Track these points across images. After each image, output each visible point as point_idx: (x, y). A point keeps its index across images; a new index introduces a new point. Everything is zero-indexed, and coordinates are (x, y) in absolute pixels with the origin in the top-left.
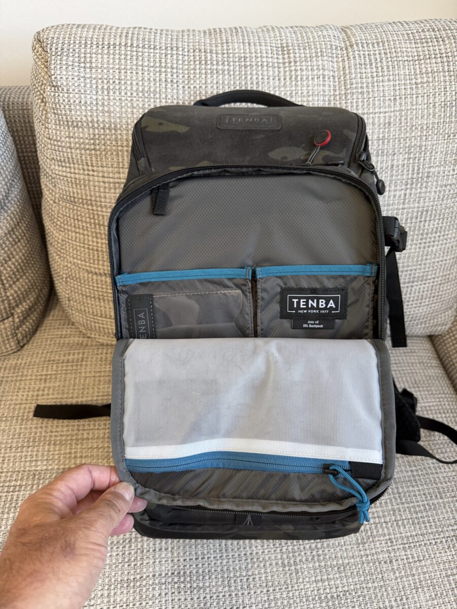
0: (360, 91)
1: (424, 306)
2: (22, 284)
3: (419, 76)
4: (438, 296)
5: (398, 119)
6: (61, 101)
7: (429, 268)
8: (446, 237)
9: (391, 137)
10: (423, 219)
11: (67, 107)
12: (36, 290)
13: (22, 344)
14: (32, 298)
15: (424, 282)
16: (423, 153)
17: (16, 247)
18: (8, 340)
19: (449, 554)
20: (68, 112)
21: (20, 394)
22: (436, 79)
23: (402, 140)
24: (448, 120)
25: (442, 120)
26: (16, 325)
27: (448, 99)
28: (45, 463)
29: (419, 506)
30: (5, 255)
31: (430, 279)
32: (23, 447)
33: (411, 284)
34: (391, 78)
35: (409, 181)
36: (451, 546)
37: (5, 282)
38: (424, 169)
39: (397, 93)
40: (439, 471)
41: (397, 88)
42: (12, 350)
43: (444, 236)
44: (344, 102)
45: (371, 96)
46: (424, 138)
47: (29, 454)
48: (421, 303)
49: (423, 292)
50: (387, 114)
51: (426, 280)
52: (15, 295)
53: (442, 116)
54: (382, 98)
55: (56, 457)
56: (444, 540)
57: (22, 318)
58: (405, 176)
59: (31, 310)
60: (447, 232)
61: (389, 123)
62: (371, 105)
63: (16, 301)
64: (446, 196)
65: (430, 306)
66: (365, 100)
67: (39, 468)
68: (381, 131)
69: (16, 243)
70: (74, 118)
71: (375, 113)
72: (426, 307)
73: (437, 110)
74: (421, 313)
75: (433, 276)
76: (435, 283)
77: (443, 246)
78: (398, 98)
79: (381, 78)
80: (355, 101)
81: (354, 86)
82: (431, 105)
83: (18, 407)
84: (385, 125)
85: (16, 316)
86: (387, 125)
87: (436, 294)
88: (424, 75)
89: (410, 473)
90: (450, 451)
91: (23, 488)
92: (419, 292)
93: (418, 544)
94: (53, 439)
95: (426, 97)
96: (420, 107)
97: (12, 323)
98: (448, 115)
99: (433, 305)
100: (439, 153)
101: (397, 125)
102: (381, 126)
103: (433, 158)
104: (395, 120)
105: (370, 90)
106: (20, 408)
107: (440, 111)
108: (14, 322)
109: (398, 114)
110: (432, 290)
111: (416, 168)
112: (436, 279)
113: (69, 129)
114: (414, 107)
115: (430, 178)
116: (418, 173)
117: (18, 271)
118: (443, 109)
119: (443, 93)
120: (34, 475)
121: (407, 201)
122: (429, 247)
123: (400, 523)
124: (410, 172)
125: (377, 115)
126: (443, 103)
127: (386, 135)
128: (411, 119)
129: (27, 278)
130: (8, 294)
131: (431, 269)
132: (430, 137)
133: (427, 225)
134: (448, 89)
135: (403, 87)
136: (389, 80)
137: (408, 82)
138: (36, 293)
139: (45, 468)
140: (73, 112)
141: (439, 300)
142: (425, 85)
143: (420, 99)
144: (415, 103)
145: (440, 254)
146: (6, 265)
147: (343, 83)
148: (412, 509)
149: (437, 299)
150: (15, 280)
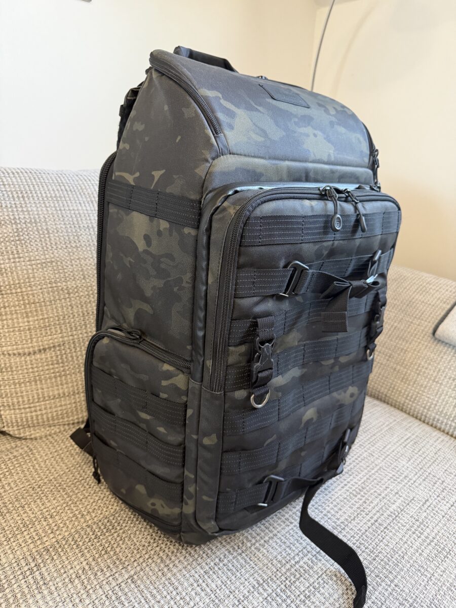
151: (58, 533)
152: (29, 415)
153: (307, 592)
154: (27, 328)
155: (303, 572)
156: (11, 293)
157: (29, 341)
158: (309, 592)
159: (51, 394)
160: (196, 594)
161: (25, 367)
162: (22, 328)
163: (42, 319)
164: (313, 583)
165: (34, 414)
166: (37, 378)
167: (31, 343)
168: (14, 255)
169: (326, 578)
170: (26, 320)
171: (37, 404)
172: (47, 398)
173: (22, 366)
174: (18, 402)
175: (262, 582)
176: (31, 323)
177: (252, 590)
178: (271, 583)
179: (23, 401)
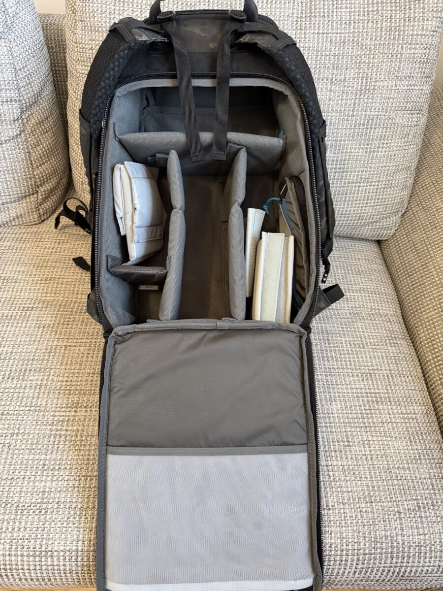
0: (322, 14)
1: (370, 206)
2: (47, 168)
3: (371, 6)
4: (382, 199)
5: (351, 39)
6: (87, 10)
7: (374, 171)
8: (389, 145)
9: (345, 54)
10: (369, 126)
11: (91, 14)
12: (57, 177)
13: (42, 219)
14: (54, 181)
15: (369, 184)
16: (370, 69)
17: (44, 136)
18: (32, 212)
19: (362, 383)
20: (92, 19)
21: (38, 250)
22: (385, 8)
23: (354, 57)
24: (392, 42)
25: (387, 42)
26: (39, 201)
27: (393, 25)
28: (53, 295)
29: (344, 350)
30: (35, 141)
31: (375, 182)
32: (37, 283)
33: (358, 184)
34: (348, 6)
35: (358, 92)
36: (365, 379)
37: (33, 162)
38: (371, 83)
39: (352, 18)
40: (365, 330)
41: (353, 14)
42: (34, 221)
43: (387, 143)
44: (308, 23)
45: (330, 19)
46: (372, 56)
47: (42, 288)
48: (367, 203)
49: (369, 193)
50: (343, 35)
51: (372, 182)
52: (40, 175)
53: (387, 39)
54: (339, 22)
55: (62, 292)
56: (360, 375)
57: (44, 196)
58: (355, 88)
59: (52, 191)
60: (390, 141)
61: (344, 43)
62: (330, 27)
63: (40, 181)
64: (389, 108)
65: (375, 207)
66: (326, 22)
67: (48, 298)
68: (337, 48)
69: (44, 134)
70: (96, 24)
71: (333, 33)
72: (371, 208)
73: (383, 34)
74: (368, 213)
75: (378, 179)
76: (380, 186)
77: (387, 153)
78: (352, 22)
79: (340, 6)
80: (317, 22)
81: (318, 10)
82: (379, 30)
83: (35, 258)
84: (340, 44)
85: (40, 194)
86: (342, 44)
87: (381, 197)
88: (375, 5)
89: (340, 329)
90: (379, 320)
91: (34, 309)
92: (365, 193)
93: (337, 374)
94: (61, 280)
95: (375, 22)
96: (370, 30)
97: (36, 199)
98: (392, 38)
99: (378, 207)
100: (384, 70)
101: (351, 44)
102: (338, 44)
103: (379, 73)
104: (348, 40)
105: (331, 15)
106: (37, 259)
107: (386, 34)
108: (38, 198)
109: (351, 35)
110: (377, 193)
111: (364, 81)
112: (380, 183)
113: (91, 33)
114: (365, 30)
115: (376, 91)
116: (366, 86)
117: (44, 156)
118: (388, 33)
119: (389, 20)
120: (44, 302)
121: (356, 109)
122: (374, 152)
123: (326, 359)
124: (359, 84)
125: (334, 35)
126: (388, 28)
127: (341, 52)
128: (362, 40)
129: (51, 164)
130: (35, 173)
131: (376, 172)
132: (377, 56)
133: (372, 131)
134: (393, 17)
135: (357, 14)
136: (346, 8)
137: (362, 10)
138: (57, 179)
139: (53, 298)
140: (96, 19)
141: (383, 203)
142: (375, 13)
143: (370, 24)
144: (366, 27)
145: (384, 160)
146: (35, 149)
147: (309, 8)
148: (337, 351)
149: (381, 202)
150: (41, 163)
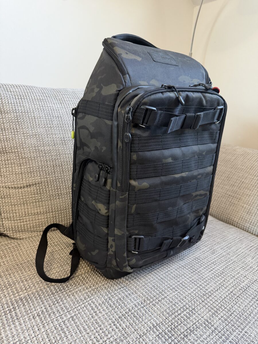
151: (29, 290)
152: (19, 224)
153: (185, 333)
154: (20, 172)
155: (183, 320)
156: (12, 152)
157: (21, 180)
158: (187, 333)
159: (33, 212)
160: (112, 330)
161: (18, 195)
162: (17, 173)
163: (29, 167)
164: (190, 327)
165: (22, 224)
166: (25, 202)
167: (22, 181)
168: (14, 130)
169: (198, 325)
170: (19, 168)
171: (24, 218)
172: (30, 215)
173: (16, 195)
174: (13, 216)
175: (156, 325)
176: (23, 170)
177: (149, 329)
178: (162, 326)
179: (16, 216)
